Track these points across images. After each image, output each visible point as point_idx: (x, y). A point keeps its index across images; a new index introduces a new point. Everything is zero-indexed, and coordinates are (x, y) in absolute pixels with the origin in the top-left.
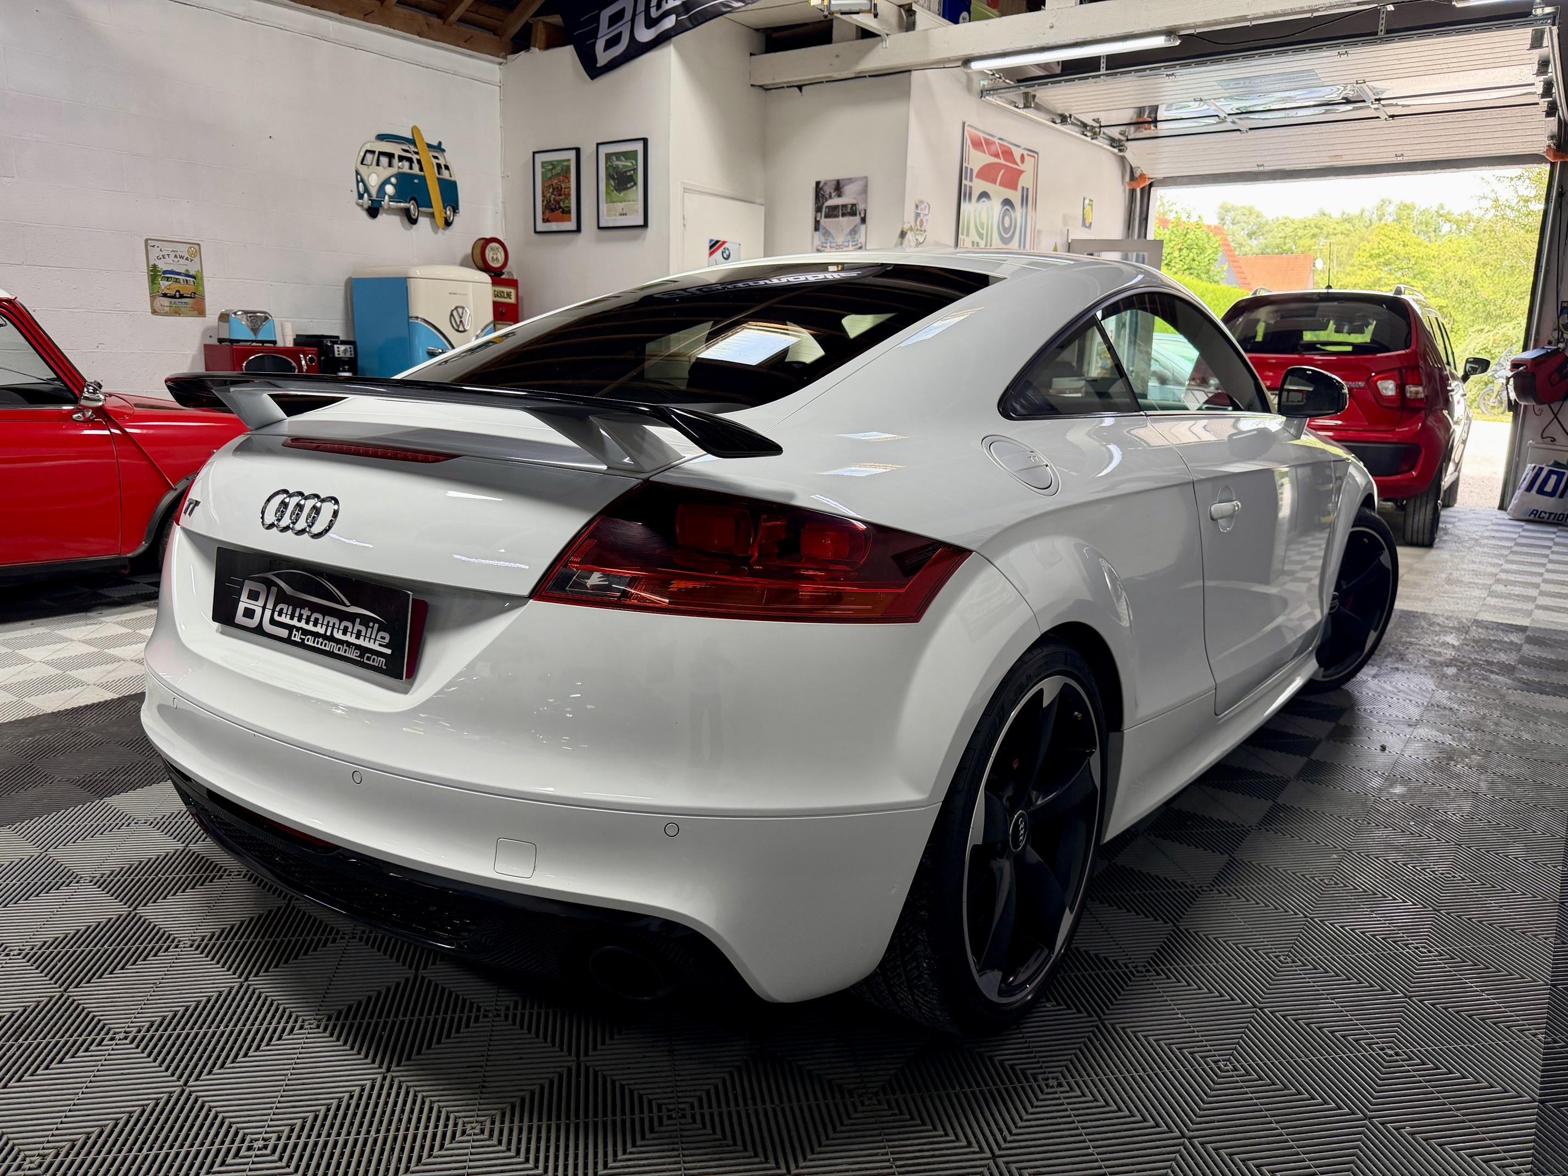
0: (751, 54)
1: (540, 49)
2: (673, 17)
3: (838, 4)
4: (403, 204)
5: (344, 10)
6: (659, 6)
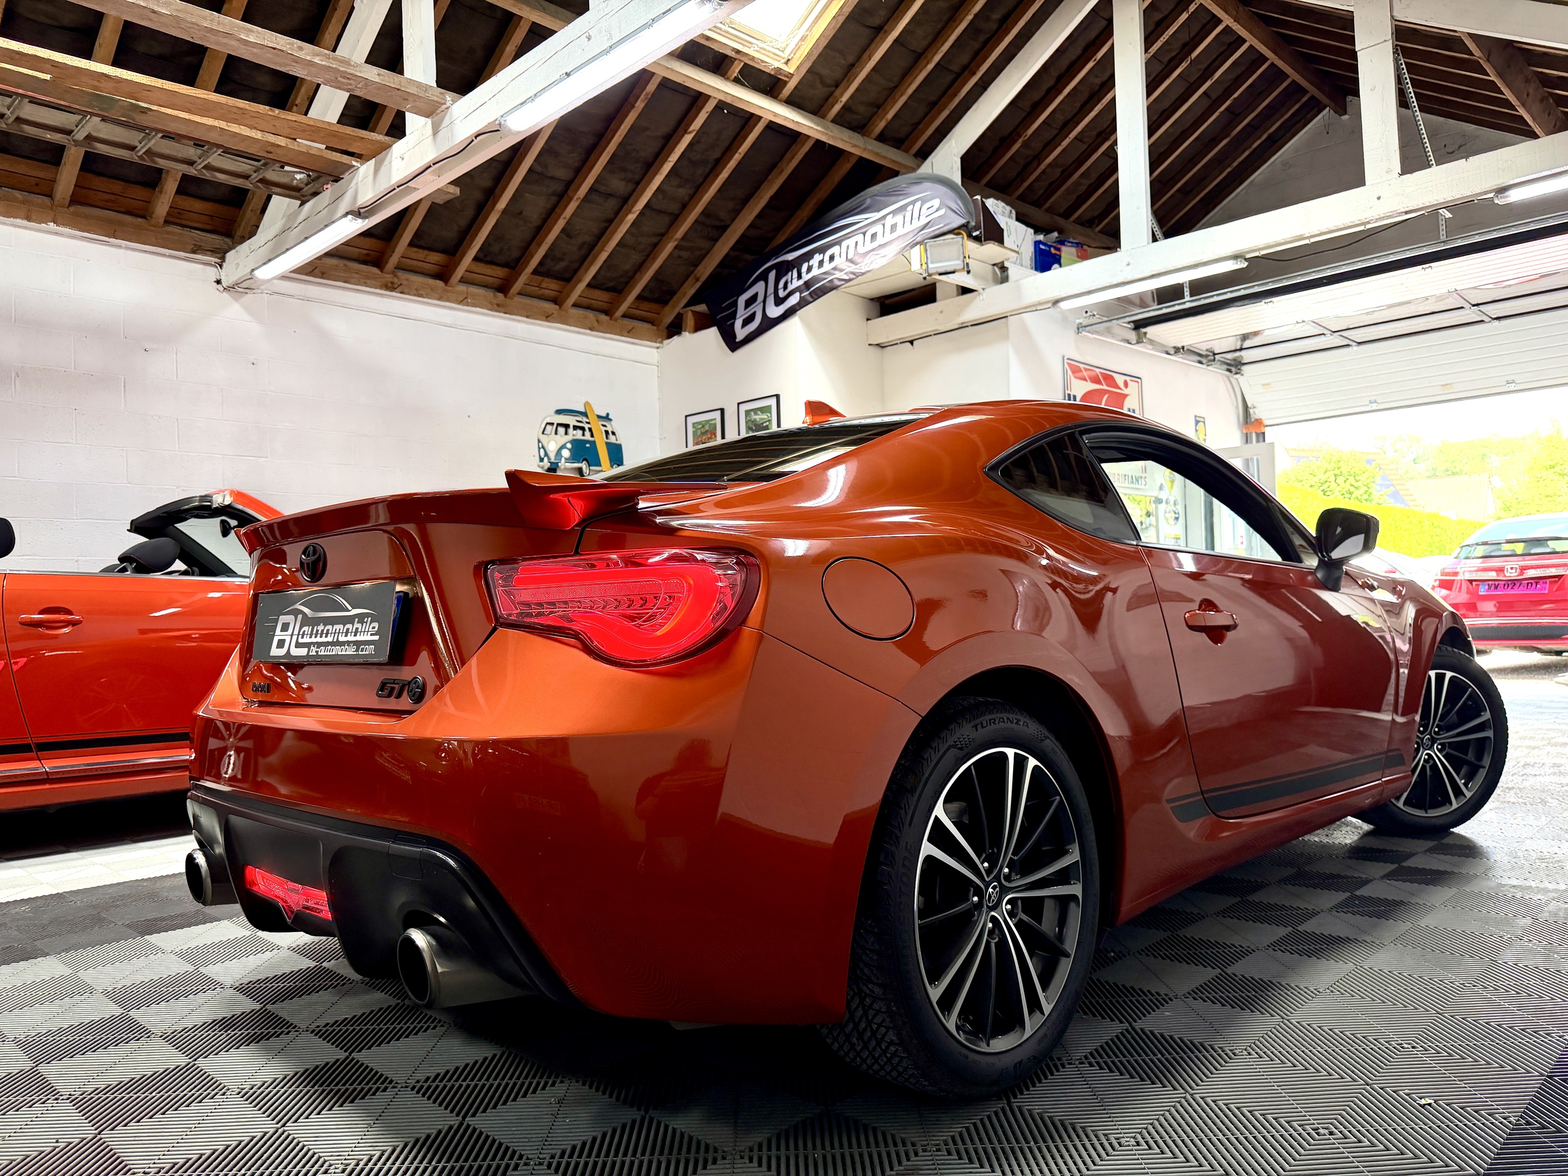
0: (868, 320)
1: (689, 332)
2: (797, 295)
3: (934, 267)
4: (576, 465)
5: (530, 314)
6: (785, 287)
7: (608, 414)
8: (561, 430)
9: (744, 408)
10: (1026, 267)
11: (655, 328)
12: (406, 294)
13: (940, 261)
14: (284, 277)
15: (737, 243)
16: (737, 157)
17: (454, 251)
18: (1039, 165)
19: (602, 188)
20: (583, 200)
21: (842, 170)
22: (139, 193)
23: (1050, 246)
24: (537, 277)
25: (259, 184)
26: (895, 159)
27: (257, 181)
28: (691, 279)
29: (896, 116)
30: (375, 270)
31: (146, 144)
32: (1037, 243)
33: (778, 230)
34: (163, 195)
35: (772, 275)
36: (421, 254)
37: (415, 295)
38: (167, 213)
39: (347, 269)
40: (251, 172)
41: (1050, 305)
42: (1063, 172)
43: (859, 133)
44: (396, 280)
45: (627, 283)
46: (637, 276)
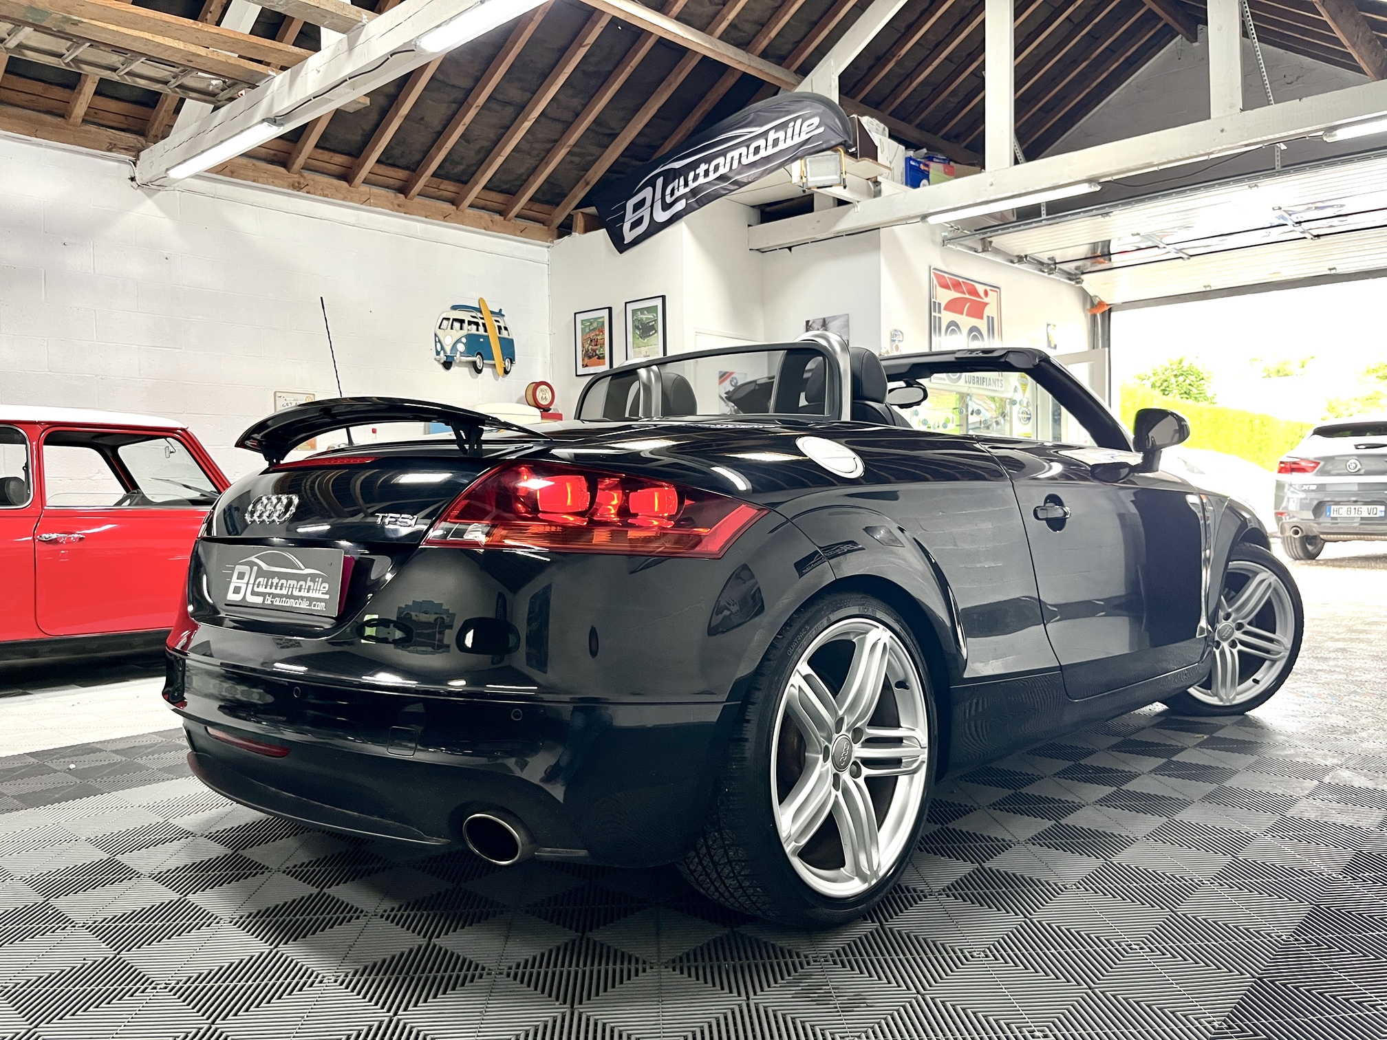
0: (749, 226)
1: (579, 233)
2: (684, 201)
3: (813, 181)
4: (471, 359)
5: (428, 214)
6: (672, 193)
7: (501, 310)
8: (457, 325)
9: (631, 307)
10: (897, 182)
11: (546, 228)
12: (312, 194)
13: (819, 176)
14: (197, 176)
15: (626, 149)
16: (628, 70)
17: (357, 152)
18: (911, 83)
19: (500, 97)
20: (482, 108)
21: (728, 82)
22: (58, 93)
23: (919, 163)
24: (436, 179)
25: (177, 89)
26: (777, 76)
27: (176, 87)
28: (582, 182)
29: (778, 34)
30: (282, 170)
31: (74, 52)
32: (908, 159)
33: (666, 138)
34: (82, 96)
35: (660, 181)
36: (326, 155)
37: (320, 195)
38: (85, 114)
39: (256, 169)
40: (170, 78)
41: (919, 220)
42: (934, 89)
43: (744, 50)
44: (302, 180)
45: (521, 185)
46: (531, 178)
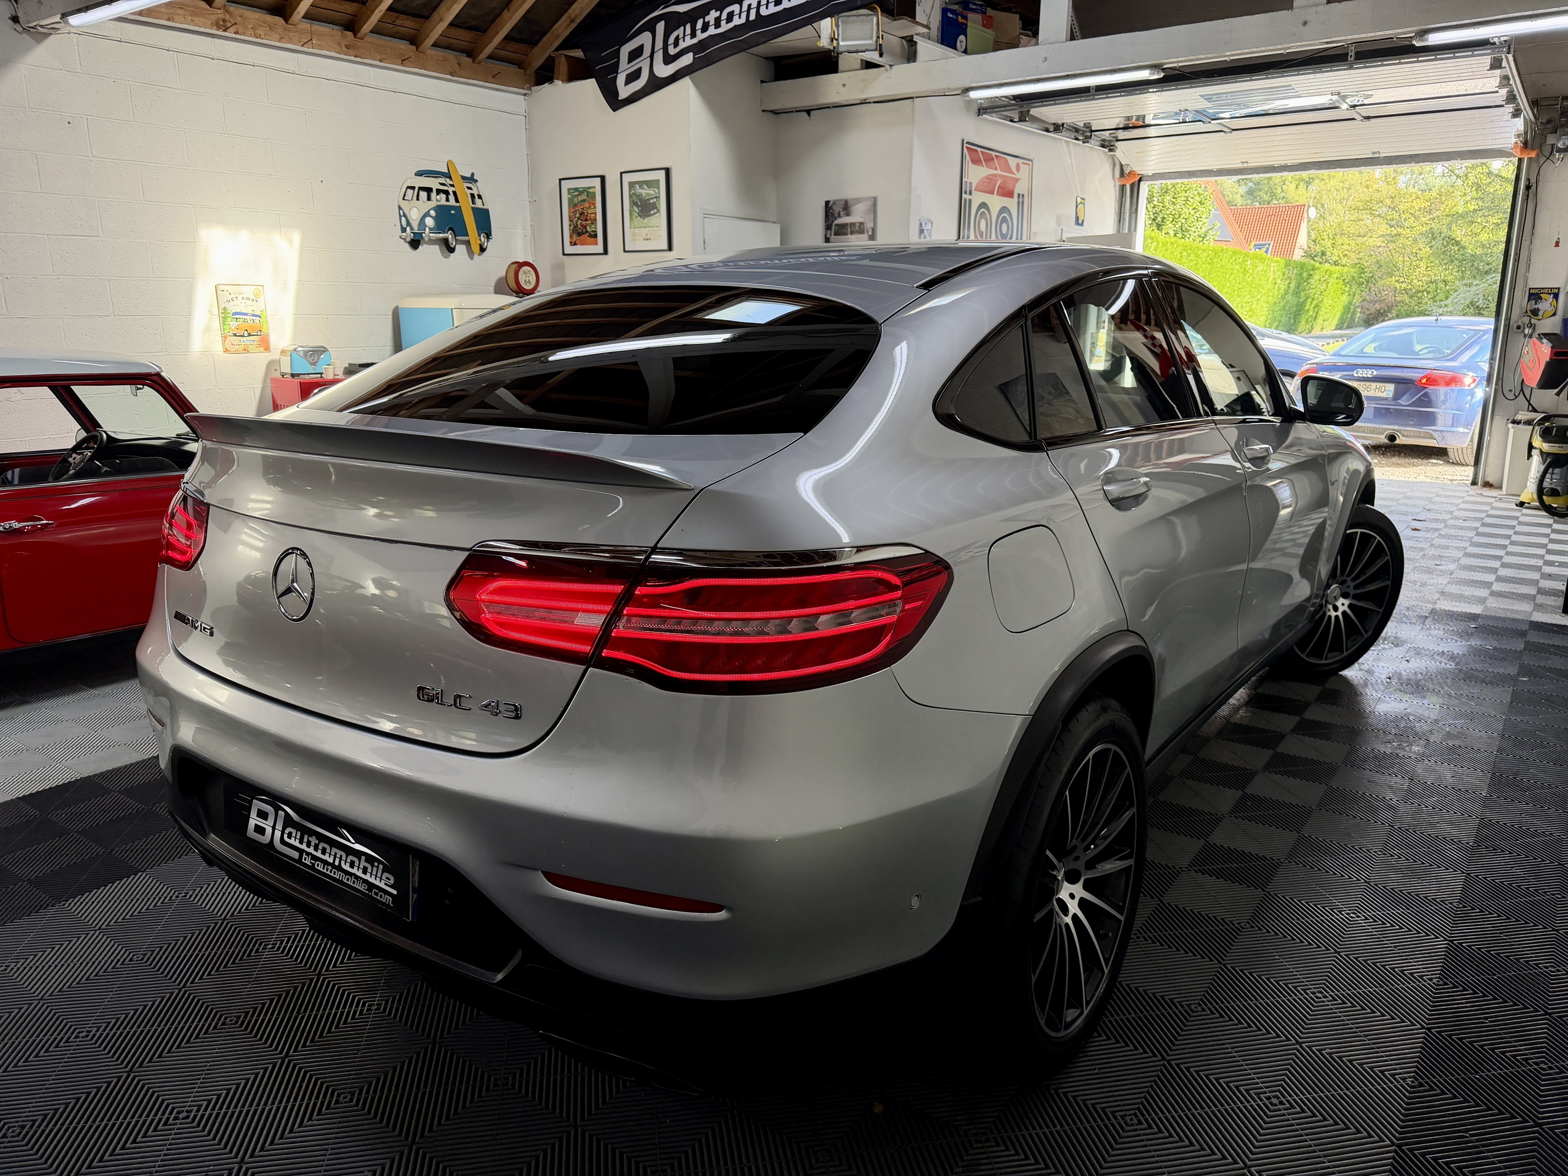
0: (762, 82)
1: (562, 81)
2: (691, 55)
3: (846, 45)
4: (441, 235)
5: (384, 57)
6: (676, 44)
7: (473, 174)
8: (423, 195)
9: (627, 178)
10: (933, 42)
11: (522, 71)
12: (241, 34)
13: (852, 40)
23: (956, 14)
24: (391, 14)
28: (565, 18)
30: (202, 4)
35: (661, 27)
37: (251, 35)
41: (958, 92)
44: (227, 17)
46: (505, 13)
